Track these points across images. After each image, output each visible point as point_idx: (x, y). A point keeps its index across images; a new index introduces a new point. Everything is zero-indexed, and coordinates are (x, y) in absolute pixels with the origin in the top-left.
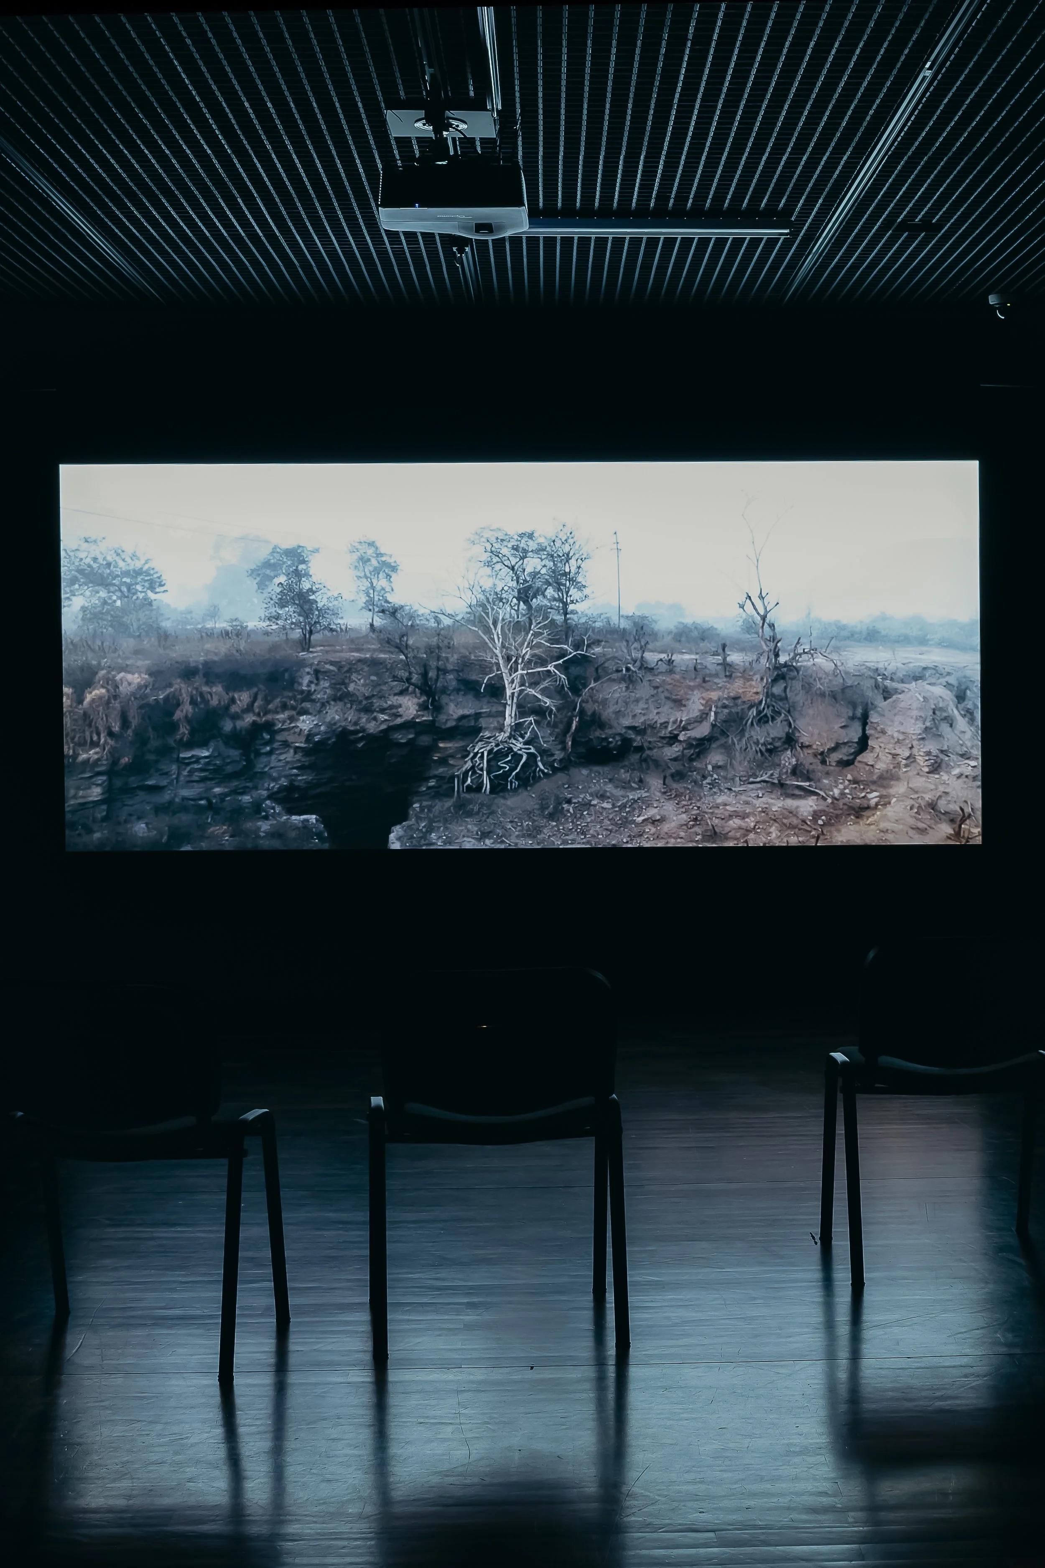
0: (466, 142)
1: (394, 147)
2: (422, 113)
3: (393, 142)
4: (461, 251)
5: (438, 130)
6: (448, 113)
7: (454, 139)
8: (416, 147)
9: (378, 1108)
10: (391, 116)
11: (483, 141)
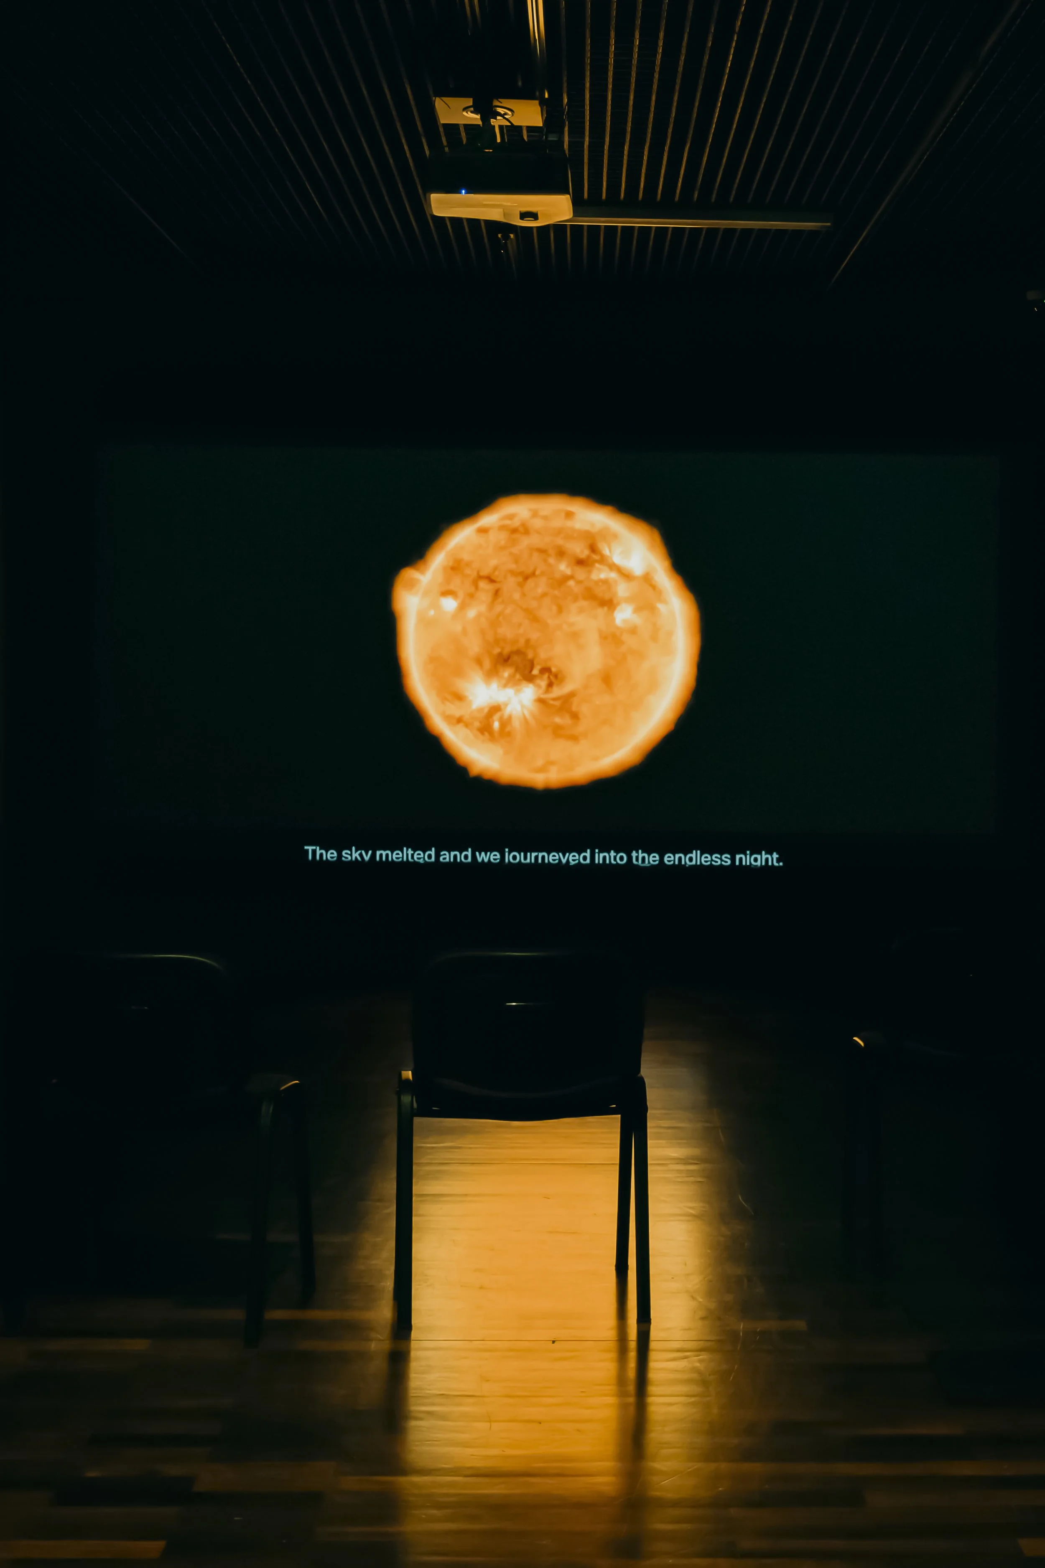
0: (513, 130)
1: (442, 134)
2: (469, 102)
3: (441, 129)
4: (506, 237)
5: (485, 119)
6: (496, 103)
7: (501, 127)
8: (463, 134)
9: (407, 1080)
10: (439, 104)
11: (530, 129)
